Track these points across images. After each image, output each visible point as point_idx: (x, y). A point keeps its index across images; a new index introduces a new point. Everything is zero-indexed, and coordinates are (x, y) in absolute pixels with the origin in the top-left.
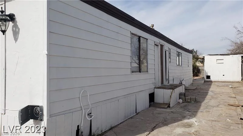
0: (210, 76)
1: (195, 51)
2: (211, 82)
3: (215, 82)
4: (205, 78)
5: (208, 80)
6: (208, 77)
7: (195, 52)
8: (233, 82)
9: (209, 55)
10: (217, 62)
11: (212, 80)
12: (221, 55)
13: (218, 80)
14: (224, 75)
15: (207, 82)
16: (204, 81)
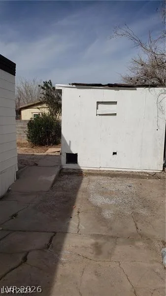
0: (76, 155)
1: (53, 86)
2: (79, 173)
3: (91, 173)
4: (64, 159)
5: (71, 166)
6: (72, 158)
8: (141, 174)
9: (74, 86)
10: (97, 109)
11: (82, 168)
12: (111, 86)
13: (99, 169)
14: (115, 153)
15: (68, 175)
16: (58, 169)
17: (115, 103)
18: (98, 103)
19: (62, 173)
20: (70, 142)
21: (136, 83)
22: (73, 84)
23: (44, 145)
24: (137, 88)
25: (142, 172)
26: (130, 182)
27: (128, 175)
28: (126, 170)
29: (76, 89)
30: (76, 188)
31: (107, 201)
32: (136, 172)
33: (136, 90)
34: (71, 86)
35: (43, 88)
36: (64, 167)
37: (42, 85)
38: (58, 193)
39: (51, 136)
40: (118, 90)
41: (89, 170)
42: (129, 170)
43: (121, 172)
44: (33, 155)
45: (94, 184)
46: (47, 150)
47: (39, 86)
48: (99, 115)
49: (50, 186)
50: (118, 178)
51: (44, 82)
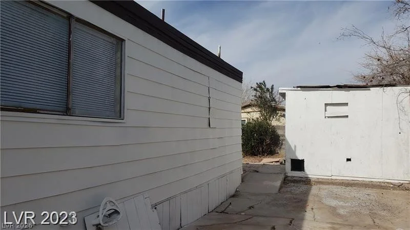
0: (303, 161)
1: (267, 86)
2: (307, 181)
3: (320, 182)
4: (288, 165)
5: (297, 174)
6: (298, 165)
7: (268, 90)
8: (383, 184)
9: (299, 89)
10: (326, 111)
11: (310, 176)
12: (340, 87)
13: (330, 178)
14: (349, 160)
15: (294, 183)
16: (282, 177)
17: (346, 104)
18: (326, 105)
19: (286, 180)
20: (295, 146)
21: (371, 81)
22: (298, 87)
23: (257, 155)
24: (371, 89)
25: (384, 183)
26: (369, 191)
27: (367, 184)
28: (364, 179)
29: (301, 91)
30: (306, 194)
31: (341, 203)
32: (377, 182)
33: (370, 90)
34: (296, 89)
35: (255, 90)
36: (288, 175)
37: (255, 86)
38: (288, 196)
39: (264, 144)
40: (349, 91)
41: (318, 179)
42: (367, 180)
43: (357, 182)
44: (248, 164)
45: (326, 191)
46: (262, 160)
47: (252, 88)
48: (328, 117)
49: (277, 190)
50: (354, 188)
51: (257, 83)
